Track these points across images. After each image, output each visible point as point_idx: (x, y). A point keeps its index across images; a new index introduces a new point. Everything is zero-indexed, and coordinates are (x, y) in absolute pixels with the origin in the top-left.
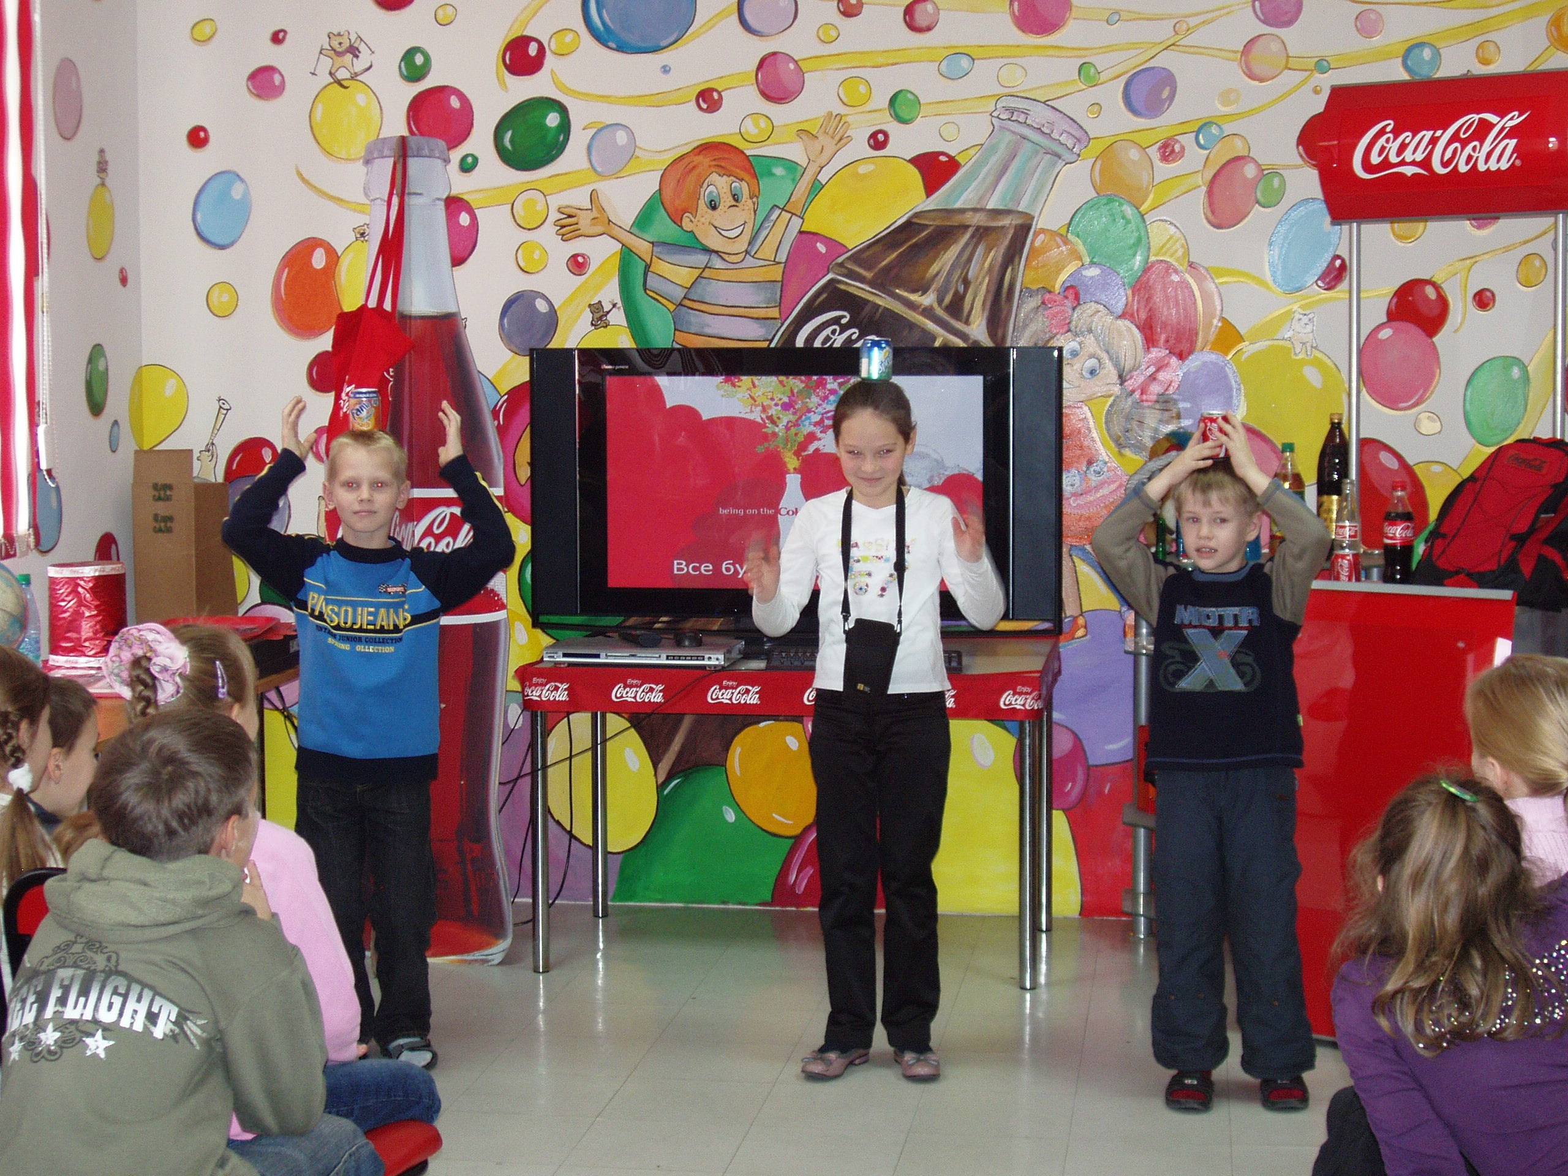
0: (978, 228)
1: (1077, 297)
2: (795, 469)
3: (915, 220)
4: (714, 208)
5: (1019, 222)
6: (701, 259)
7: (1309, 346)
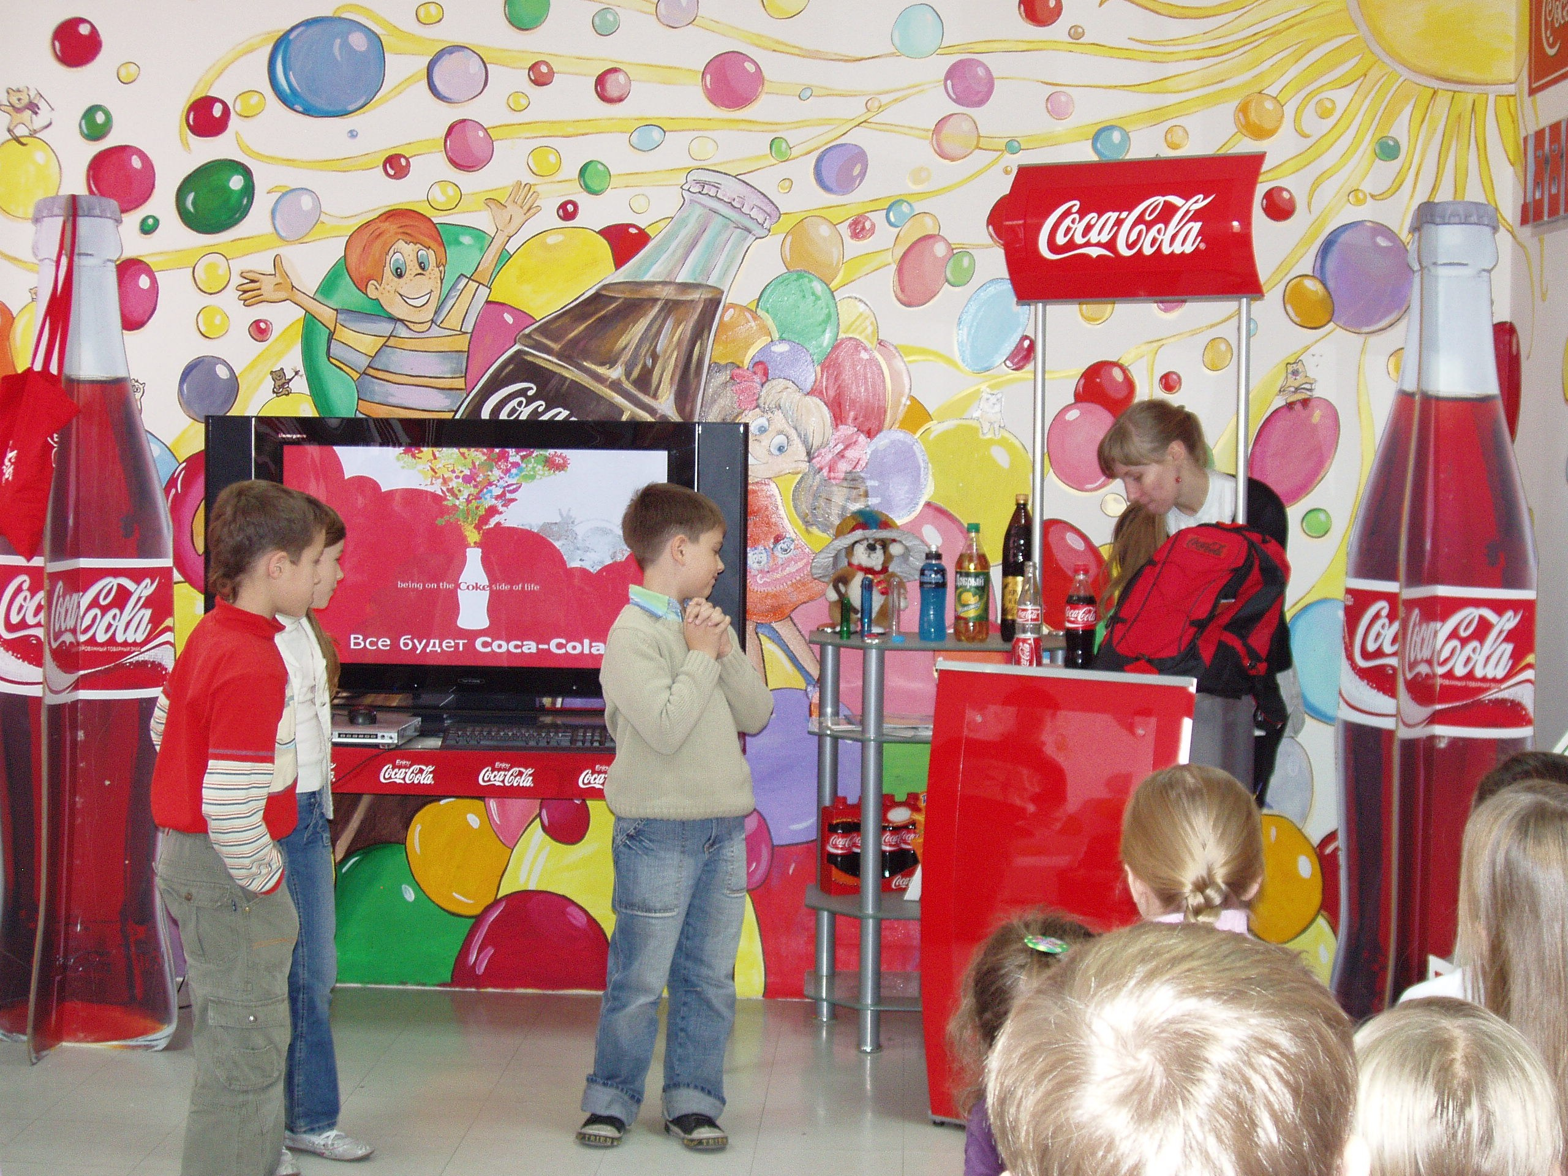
0: (667, 302)
1: (766, 374)
2: (475, 543)
3: (604, 292)
4: (400, 276)
5: (710, 296)
6: (386, 328)
7: (996, 426)
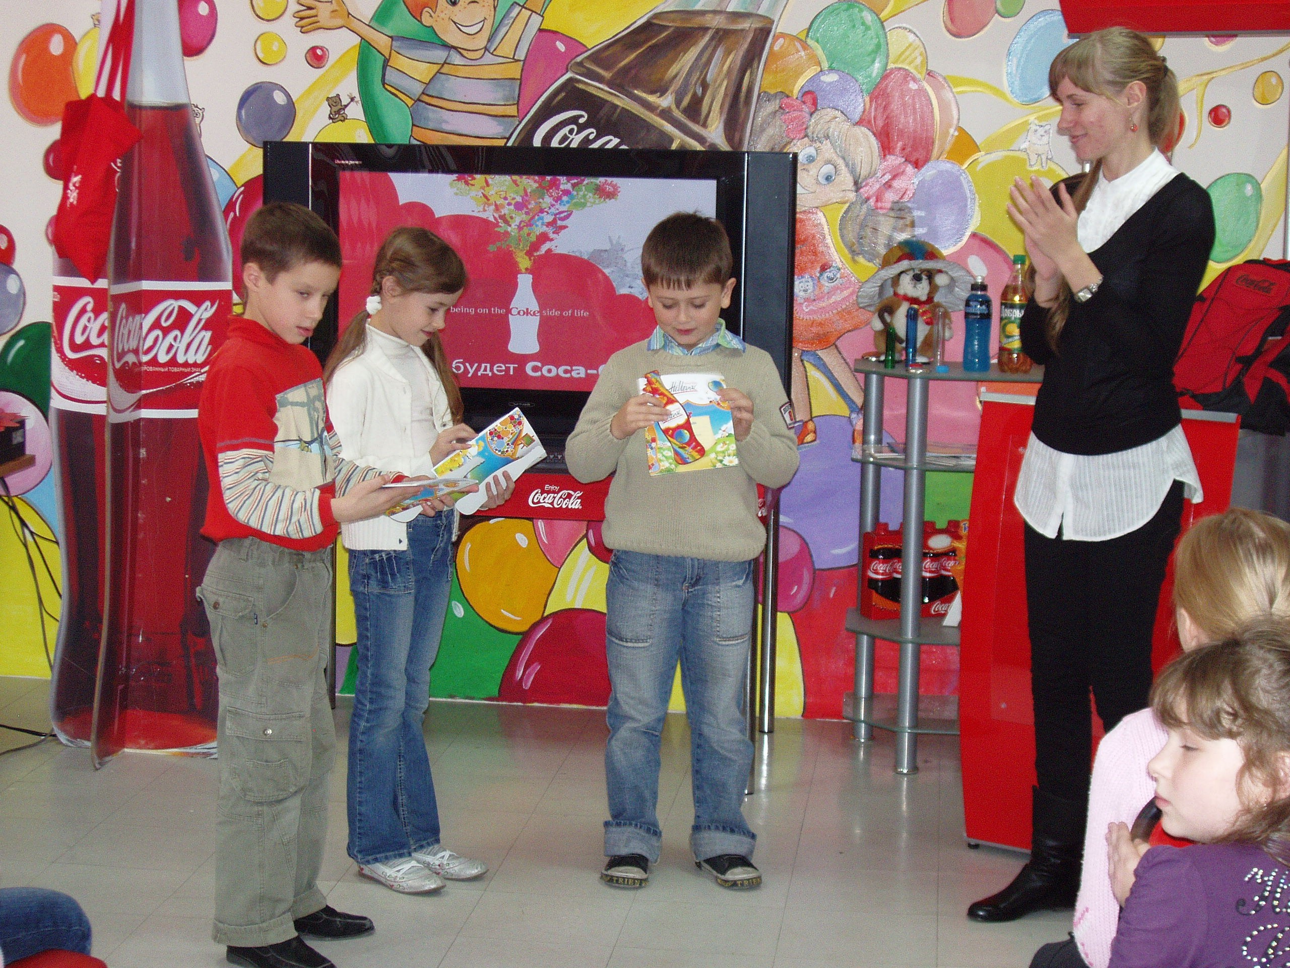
0: (718, 31)
1: (815, 103)
2: (527, 269)
3: (655, 21)
4: (454, 3)
5: (760, 25)
6: (440, 55)
7: (1044, 157)
